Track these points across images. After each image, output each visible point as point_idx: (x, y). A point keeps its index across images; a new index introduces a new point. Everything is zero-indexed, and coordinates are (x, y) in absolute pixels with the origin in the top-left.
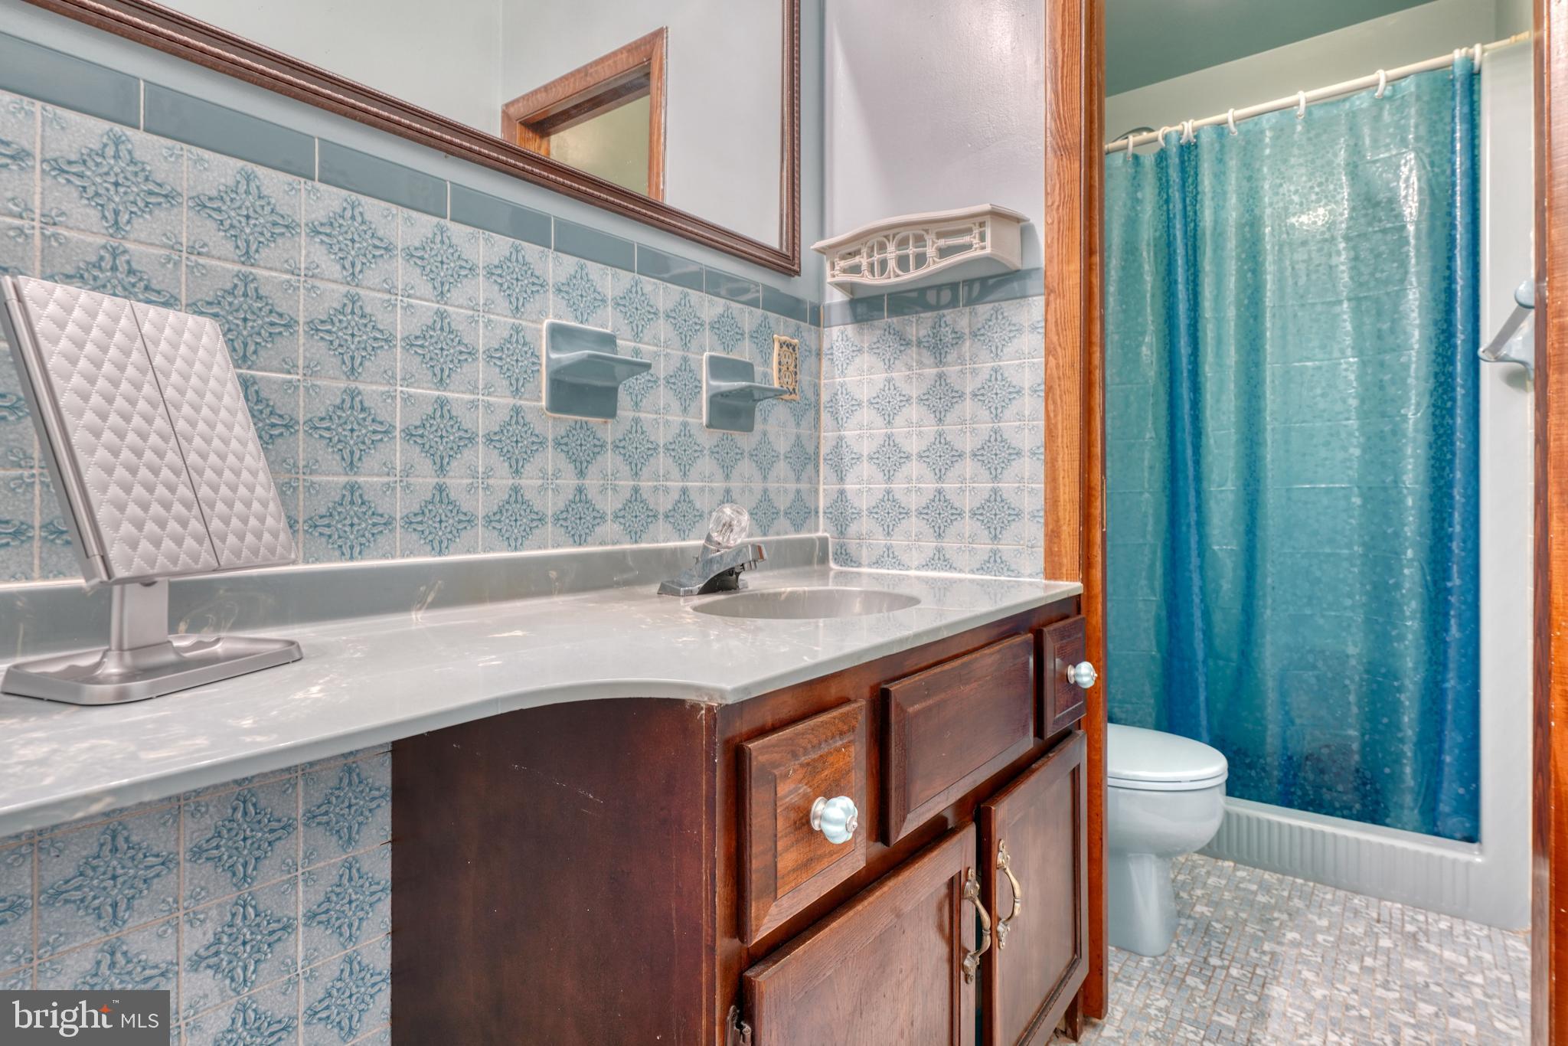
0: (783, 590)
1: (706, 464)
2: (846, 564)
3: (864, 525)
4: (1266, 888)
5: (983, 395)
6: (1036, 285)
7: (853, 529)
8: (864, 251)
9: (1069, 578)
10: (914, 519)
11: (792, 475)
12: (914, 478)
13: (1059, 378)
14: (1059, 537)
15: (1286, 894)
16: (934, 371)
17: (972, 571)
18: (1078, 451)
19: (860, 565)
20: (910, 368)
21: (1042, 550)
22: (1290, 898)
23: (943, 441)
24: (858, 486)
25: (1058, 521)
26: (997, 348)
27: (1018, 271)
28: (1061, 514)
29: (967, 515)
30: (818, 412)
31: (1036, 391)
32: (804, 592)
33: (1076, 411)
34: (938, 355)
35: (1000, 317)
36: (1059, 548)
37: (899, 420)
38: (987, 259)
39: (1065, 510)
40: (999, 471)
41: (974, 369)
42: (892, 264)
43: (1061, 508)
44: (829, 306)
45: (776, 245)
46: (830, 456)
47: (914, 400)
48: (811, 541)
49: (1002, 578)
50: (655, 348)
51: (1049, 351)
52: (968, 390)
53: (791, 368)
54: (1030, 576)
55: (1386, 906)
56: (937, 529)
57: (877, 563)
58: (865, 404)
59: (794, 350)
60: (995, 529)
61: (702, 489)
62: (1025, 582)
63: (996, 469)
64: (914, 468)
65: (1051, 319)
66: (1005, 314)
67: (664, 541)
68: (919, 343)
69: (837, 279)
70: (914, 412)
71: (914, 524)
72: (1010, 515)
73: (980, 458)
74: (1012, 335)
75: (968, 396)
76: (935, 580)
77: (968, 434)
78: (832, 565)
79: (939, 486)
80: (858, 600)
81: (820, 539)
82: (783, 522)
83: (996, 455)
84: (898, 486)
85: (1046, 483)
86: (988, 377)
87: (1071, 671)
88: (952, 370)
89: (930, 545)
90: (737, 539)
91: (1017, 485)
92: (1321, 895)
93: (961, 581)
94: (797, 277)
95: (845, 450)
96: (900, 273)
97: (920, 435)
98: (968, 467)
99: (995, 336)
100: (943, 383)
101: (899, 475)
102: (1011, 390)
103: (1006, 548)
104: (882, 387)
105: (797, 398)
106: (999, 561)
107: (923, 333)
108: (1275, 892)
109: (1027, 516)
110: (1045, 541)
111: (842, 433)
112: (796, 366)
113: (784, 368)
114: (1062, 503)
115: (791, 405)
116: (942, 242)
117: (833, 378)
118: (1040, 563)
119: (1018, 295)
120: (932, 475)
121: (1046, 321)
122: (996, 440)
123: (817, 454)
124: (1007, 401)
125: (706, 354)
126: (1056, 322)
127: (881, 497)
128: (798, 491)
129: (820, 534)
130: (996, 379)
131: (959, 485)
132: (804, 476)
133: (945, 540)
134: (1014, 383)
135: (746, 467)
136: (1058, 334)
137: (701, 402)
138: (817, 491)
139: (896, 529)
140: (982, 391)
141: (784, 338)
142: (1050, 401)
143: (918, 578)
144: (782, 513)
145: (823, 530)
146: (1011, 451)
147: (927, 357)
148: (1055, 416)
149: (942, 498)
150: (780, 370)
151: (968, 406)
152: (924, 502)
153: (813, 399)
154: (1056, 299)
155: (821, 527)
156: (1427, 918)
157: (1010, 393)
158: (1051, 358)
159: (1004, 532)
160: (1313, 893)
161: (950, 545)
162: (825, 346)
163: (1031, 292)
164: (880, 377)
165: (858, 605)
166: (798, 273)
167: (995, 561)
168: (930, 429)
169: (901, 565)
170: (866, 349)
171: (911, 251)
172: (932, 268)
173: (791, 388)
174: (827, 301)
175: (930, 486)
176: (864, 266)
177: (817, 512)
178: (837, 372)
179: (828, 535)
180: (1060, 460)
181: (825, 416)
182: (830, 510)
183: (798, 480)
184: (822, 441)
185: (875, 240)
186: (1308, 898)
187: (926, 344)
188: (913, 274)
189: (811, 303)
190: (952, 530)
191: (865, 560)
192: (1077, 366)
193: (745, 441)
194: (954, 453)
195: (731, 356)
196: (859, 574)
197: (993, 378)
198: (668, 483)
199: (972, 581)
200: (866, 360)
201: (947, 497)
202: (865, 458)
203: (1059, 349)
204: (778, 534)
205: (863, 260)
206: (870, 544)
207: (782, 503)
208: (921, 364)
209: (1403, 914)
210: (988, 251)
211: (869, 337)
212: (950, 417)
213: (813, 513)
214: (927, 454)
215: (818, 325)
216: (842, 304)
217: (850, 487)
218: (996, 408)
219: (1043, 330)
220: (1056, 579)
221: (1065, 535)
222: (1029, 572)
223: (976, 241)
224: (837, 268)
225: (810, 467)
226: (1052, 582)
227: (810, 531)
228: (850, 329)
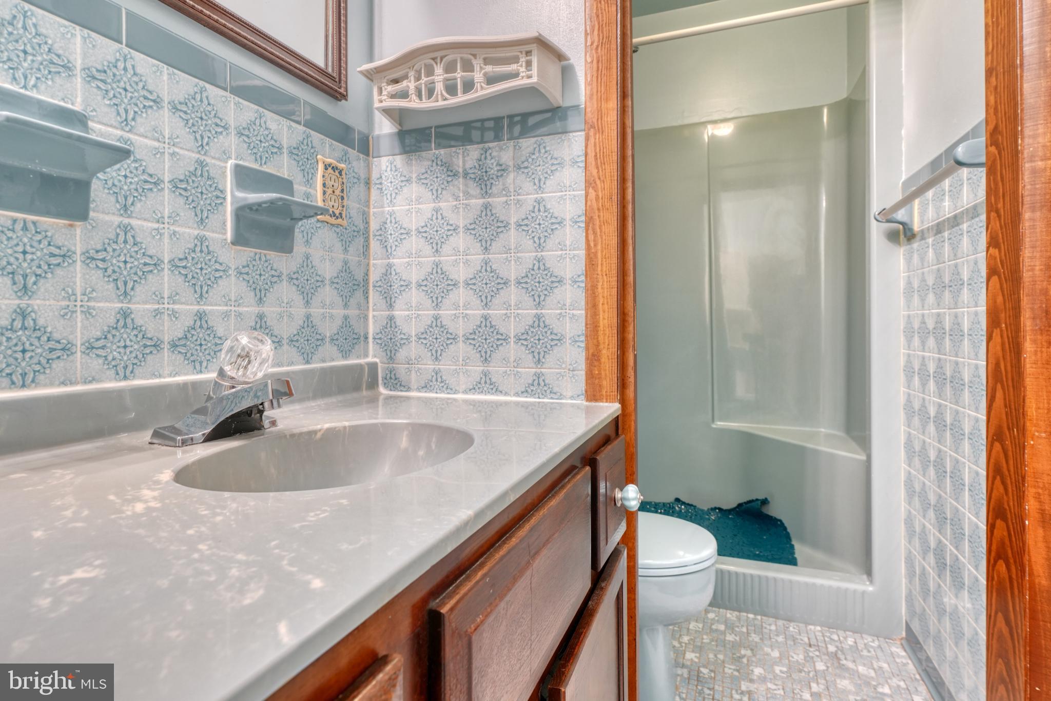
0: (319, 427)
1: (231, 286)
2: (395, 389)
3: (413, 350)
4: (730, 627)
5: (527, 225)
6: (574, 121)
7: (402, 354)
8: (412, 74)
9: (608, 399)
10: (461, 344)
11: (339, 300)
12: (461, 305)
13: (599, 209)
14: (599, 360)
15: (744, 630)
16: (481, 201)
17: (517, 394)
18: (615, 279)
19: (409, 389)
20: (457, 198)
21: (583, 373)
22: (748, 633)
23: (489, 269)
24: (407, 313)
25: (598, 345)
26: (540, 180)
27: (559, 107)
28: (601, 338)
29: (512, 340)
30: (367, 240)
31: (576, 222)
32: (345, 427)
33: (614, 241)
34: (483, 186)
35: (543, 151)
36: (599, 371)
37: (446, 249)
38: (532, 91)
39: (604, 334)
40: (542, 298)
41: (518, 201)
42: (439, 87)
43: (601, 333)
44: (378, 137)
45: (321, 64)
46: (380, 283)
47: (461, 230)
48: (360, 367)
49: (546, 400)
50: (156, 144)
51: (589, 184)
52: (513, 221)
53: (338, 192)
54: (572, 398)
55: (811, 629)
56: (483, 354)
57: (426, 387)
58: (413, 233)
59: (341, 174)
60: (539, 353)
61: (226, 315)
62: (567, 404)
63: (539, 296)
64: (461, 295)
65: (591, 154)
66: (548, 148)
67: (170, 375)
68: (466, 175)
69: (384, 104)
70: (460, 241)
71: (461, 349)
72: (552, 340)
73: (524, 285)
74: (554, 168)
75: (513, 226)
76: (482, 403)
77: (513, 262)
78: (382, 390)
79: (485, 312)
80: (405, 433)
81: (369, 364)
82: (329, 349)
83: (539, 282)
84: (446, 313)
85: (586, 310)
86: (531, 208)
87: (618, 495)
88: (497, 201)
89: (477, 369)
90: (258, 372)
91: (559, 311)
92: (768, 627)
93: (507, 403)
94: (343, 101)
95: (394, 277)
96: (448, 96)
97: (467, 262)
98: (513, 294)
99: (539, 168)
100: (489, 213)
101: (447, 302)
102: (553, 220)
103: (549, 372)
104: (430, 216)
105: (345, 223)
106: (543, 384)
107: (469, 164)
108: (737, 629)
109: (568, 341)
110: (587, 364)
111: (391, 260)
112: (342, 191)
113: (329, 191)
114: (601, 328)
115: (338, 230)
116: (489, 68)
117: (382, 207)
118: (581, 385)
119: (560, 130)
120: (479, 302)
121: (586, 155)
122: (539, 268)
123: (366, 281)
124: (549, 231)
125: (230, 163)
126: (596, 156)
127: (429, 323)
128: (346, 318)
129: (370, 359)
130: (539, 210)
131: (504, 312)
132: (353, 302)
133: (491, 364)
134: (556, 215)
135: (285, 291)
136: (597, 168)
137: (224, 215)
138: (366, 318)
139: (444, 354)
140: (526, 222)
141: (329, 160)
142: (590, 231)
143: (466, 402)
144: (328, 340)
145: (373, 356)
146: (554, 279)
147: (474, 189)
148: (595, 245)
149: (488, 324)
150: (324, 193)
151: (512, 236)
152: (471, 327)
153: (362, 228)
154: (595, 134)
155: (371, 352)
156: (838, 636)
157: (552, 224)
158: (591, 190)
159: (547, 356)
160: (762, 626)
161: (496, 370)
162: (374, 175)
163: (571, 128)
164: (427, 208)
165: (404, 439)
166: (344, 97)
167: (539, 384)
168: (477, 258)
169: (449, 389)
170: (414, 179)
171: (459, 74)
172: (480, 93)
173: (337, 212)
174: (377, 132)
175: (477, 312)
176: (412, 90)
177: (366, 338)
178: (386, 202)
179: (377, 360)
180: (600, 287)
181: (374, 245)
182: (380, 336)
183: (346, 306)
184: (372, 269)
185: (420, 64)
186: (759, 630)
187: (473, 176)
188: (461, 98)
189: (359, 132)
190: (497, 355)
191: (414, 384)
192: (615, 198)
193: (282, 263)
194: (499, 280)
195: (265, 169)
196: (408, 398)
197: (536, 210)
198: (176, 307)
199: (517, 404)
200: (415, 190)
201: (493, 323)
202: (414, 285)
203: (598, 182)
204: (324, 361)
205: (410, 85)
206: (419, 369)
207: (328, 329)
208: (467, 195)
209: (823, 636)
210: (535, 79)
211: (418, 167)
212: (496, 246)
213: (362, 339)
214: (474, 281)
215: (368, 154)
216: (391, 135)
217: (399, 313)
218: (539, 238)
219: (583, 165)
220: (596, 400)
221: (604, 359)
222: (569, 394)
223: (523, 69)
224: (384, 93)
225: (359, 294)
226: (593, 404)
227: (358, 357)
228: (399, 160)
